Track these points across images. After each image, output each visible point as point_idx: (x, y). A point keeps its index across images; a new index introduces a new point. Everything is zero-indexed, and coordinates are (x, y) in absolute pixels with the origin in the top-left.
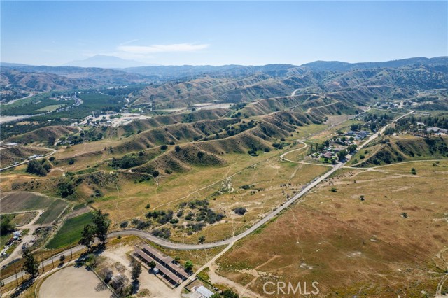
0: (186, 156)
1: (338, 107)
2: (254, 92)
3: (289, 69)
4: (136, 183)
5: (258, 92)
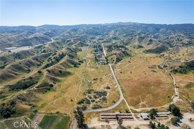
1: (80, 44)
2: (35, 40)
3: (36, 28)
4: (44, 93)
5: (37, 40)
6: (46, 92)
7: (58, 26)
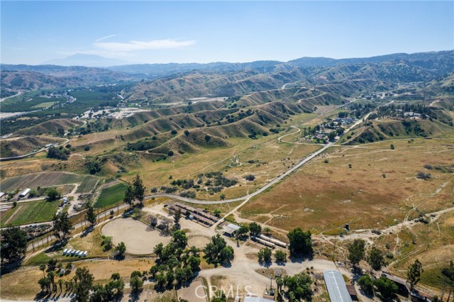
0: (194, 139)
1: (326, 98)
2: (246, 86)
3: (276, 65)
4: (154, 162)
5: (250, 86)
6: (158, 160)
7: (330, 59)
